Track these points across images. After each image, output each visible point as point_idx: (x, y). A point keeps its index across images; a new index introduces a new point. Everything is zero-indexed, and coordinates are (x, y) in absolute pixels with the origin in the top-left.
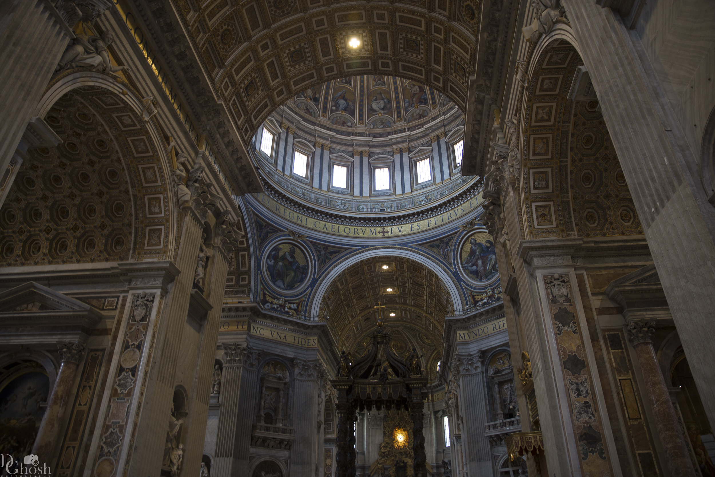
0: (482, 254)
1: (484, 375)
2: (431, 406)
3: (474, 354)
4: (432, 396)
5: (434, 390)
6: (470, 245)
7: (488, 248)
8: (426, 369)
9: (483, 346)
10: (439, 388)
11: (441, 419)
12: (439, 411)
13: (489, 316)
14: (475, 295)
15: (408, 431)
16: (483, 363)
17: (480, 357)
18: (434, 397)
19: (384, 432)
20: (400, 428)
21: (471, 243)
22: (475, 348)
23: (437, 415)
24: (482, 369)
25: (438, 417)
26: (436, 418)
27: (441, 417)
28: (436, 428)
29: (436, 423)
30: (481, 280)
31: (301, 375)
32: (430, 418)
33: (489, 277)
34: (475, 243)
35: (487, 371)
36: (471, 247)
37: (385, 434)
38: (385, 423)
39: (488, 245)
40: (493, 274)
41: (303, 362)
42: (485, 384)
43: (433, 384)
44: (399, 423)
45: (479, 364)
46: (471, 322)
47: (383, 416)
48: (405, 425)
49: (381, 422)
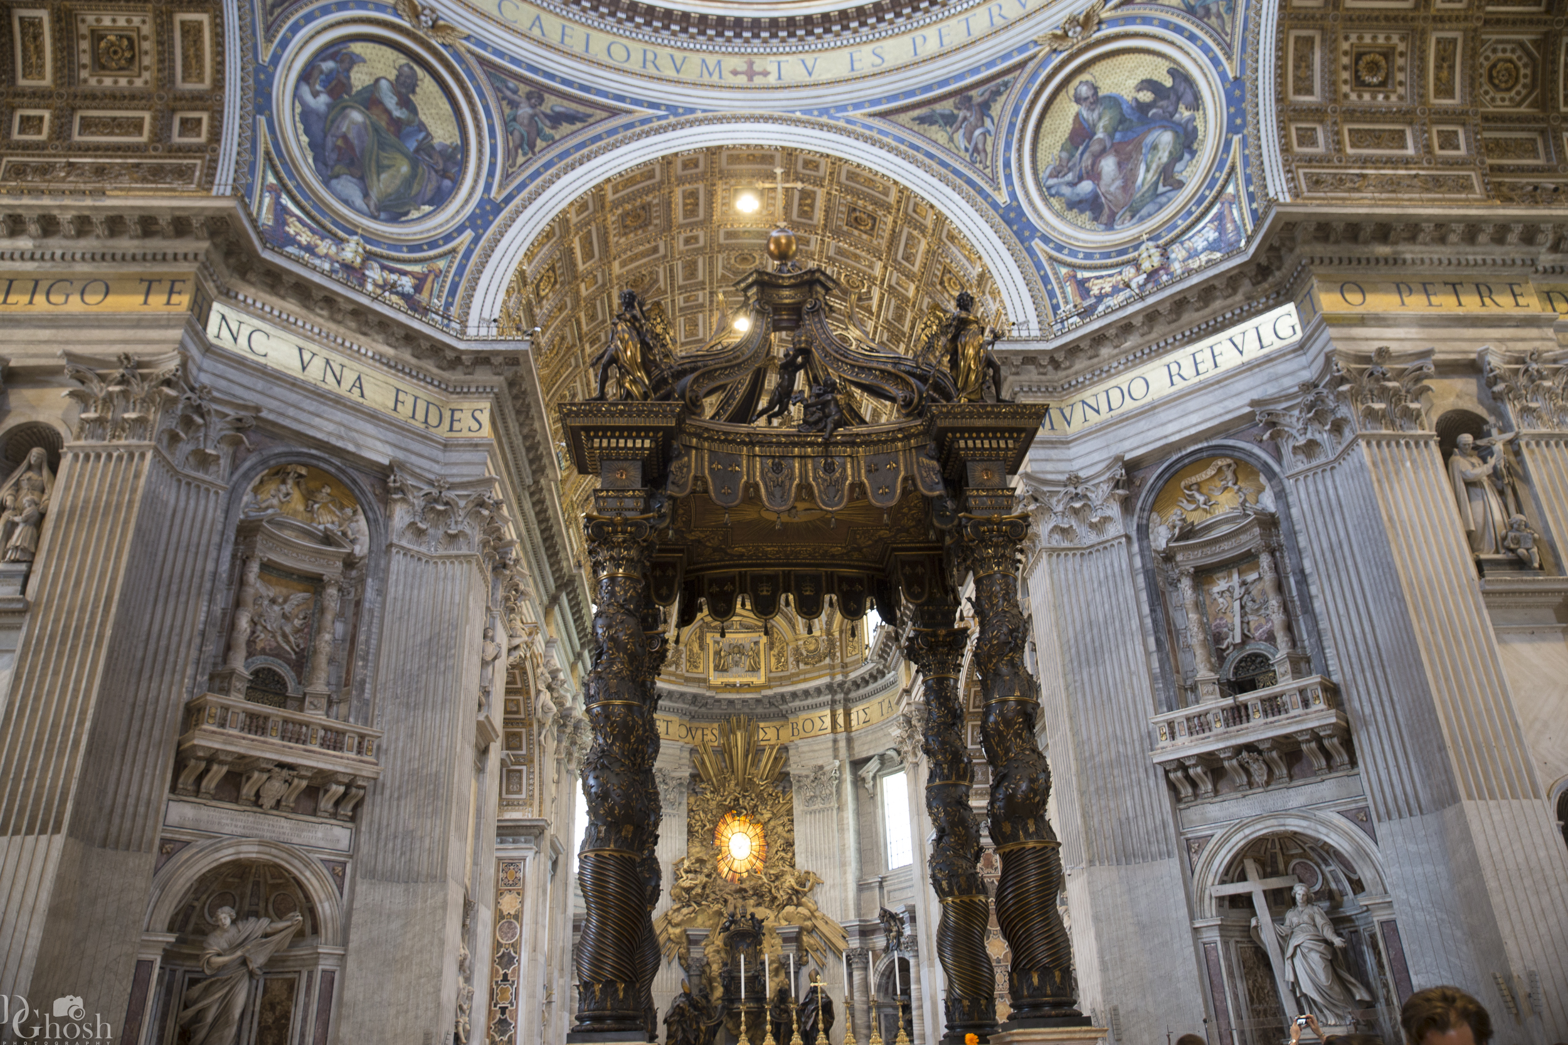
0: (1118, 136)
1: (1136, 547)
2: (842, 744)
3: (1088, 480)
4: (848, 715)
5: (853, 695)
6: (1074, 108)
7: (1142, 108)
8: (829, 633)
9: (1127, 445)
10: (872, 686)
11: (874, 785)
12: (867, 760)
13: (1153, 335)
14: (1089, 279)
15: (765, 824)
16: (1127, 505)
17: (1117, 486)
18: (854, 716)
19: (689, 826)
20: (739, 814)
21: (1078, 100)
22: (1096, 457)
23: (862, 772)
24: (1125, 526)
25: (863, 780)
26: (858, 782)
27: (874, 778)
28: (858, 813)
29: (857, 798)
30: (1110, 226)
31: (420, 533)
32: (840, 780)
33: (1144, 212)
34: (1095, 99)
35: (1143, 531)
36: (1078, 116)
37: (691, 833)
38: (692, 800)
39: (1146, 96)
40: (1163, 199)
41: (427, 489)
42: (1141, 580)
43: (853, 676)
44: (737, 799)
45: (1114, 510)
46: (1080, 364)
47: (687, 774)
48: (756, 806)
49: (681, 793)
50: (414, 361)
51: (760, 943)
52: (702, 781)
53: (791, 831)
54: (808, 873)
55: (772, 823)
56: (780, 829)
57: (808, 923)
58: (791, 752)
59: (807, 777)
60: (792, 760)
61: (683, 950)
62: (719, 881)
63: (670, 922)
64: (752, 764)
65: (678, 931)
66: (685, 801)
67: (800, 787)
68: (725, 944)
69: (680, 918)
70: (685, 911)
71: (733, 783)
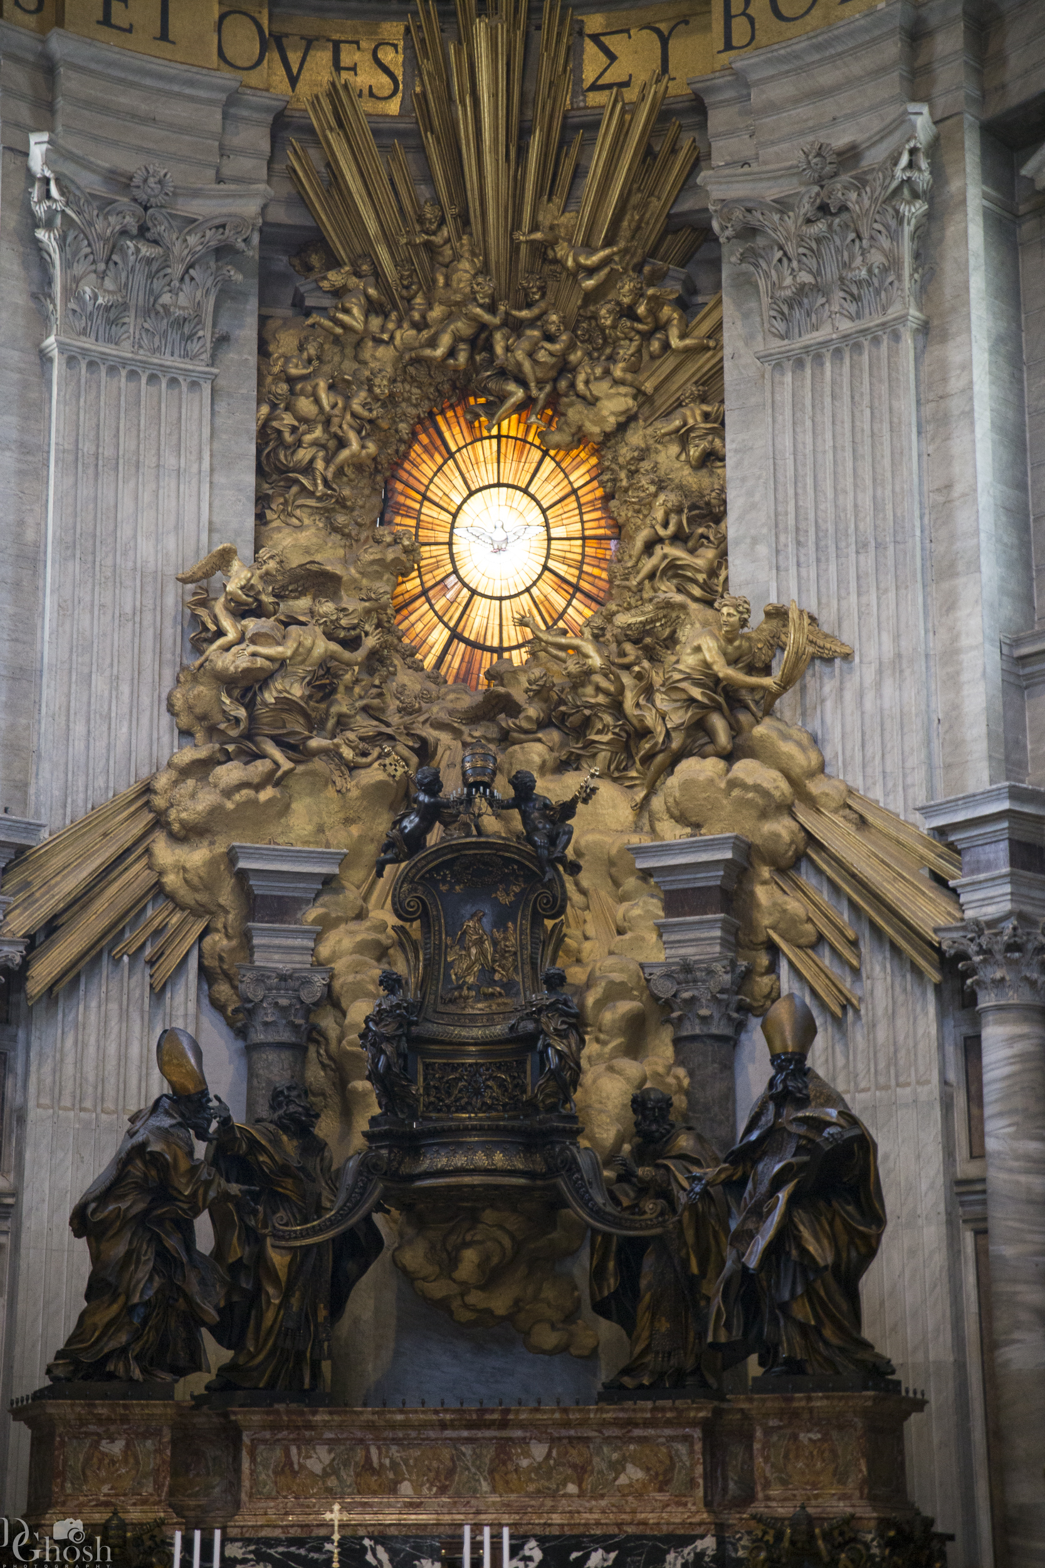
37: (276, 470)
47: (250, 208)
48: (564, 368)
49: (226, 294)
51: (558, 906)
52: (334, 263)
53: (711, 459)
54: (778, 614)
55: (636, 438)
56: (668, 456)
57: (781, 828)
58: (717, 119)
59: (783, 206)
60: (722, 150)
61: (218, 941)
62: (405, 678)
63: (160, 822)
64: (547, 187)
65: (197, 856)
66: (248, 332)
67: (751, 256)
68: (399, 911)
69: (206, 800)
70: (230, 773)
71: (465, 267)
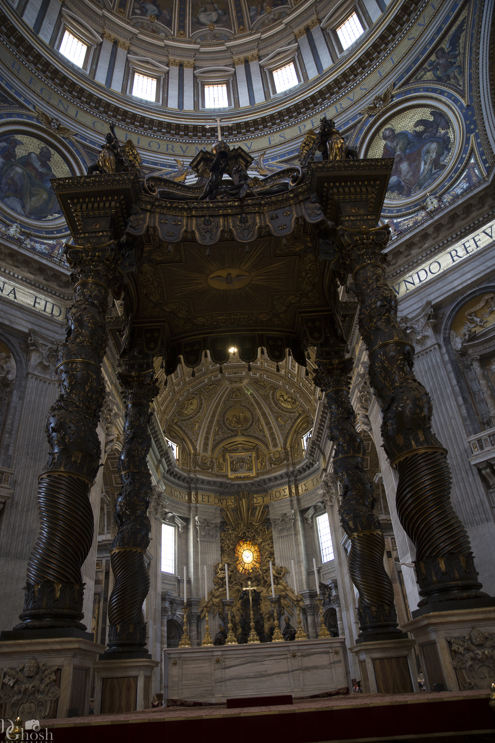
0: (408, 151)
1: (444, 350)
2: (295, 502)
3: (412, 319)
4: (297, 488)
5: (299, 477)
6: (383, 142)
7: (418, 135)
8: (285, 448)
9: (432, 297)
10: (308, 472)
11: (312, 522)
12: (308, 509)
13: (440, 238)
14: (400, 222)
15: (259, 545)
16: (436, 329)
17: (429, 319)
18: (300, 488)
19: (221, 547)
20: (246, 541)
21: (385, 138)
22: (415, 306)
23: (306, 515)
24: (436, 339)
25: (307, 519)
26: (304, 521)
27: (312, 518)
28: (305, 536)
29: (304, 529)
30: (408, 195)
31: (46, 368)
32: (295, 520)
33: (425, 185)
34: (393, 136)
35: (447, 341)
36: (385, 146)
37: (222, 551)
38: (223, 534)
39: (420, 128)
40: (436, 176)
41: (50, 345)
42: (449, 366)
43: (298, 467)
44: (244, 533)
45: (429, 332)
46: (401, 261)
47: (219, 521)
48: (254, 536)
49: (217, 531)
50: (45, 282)
51: (259, 605)
52: (227, 525)
53: (272, 547)
54: (281, 567)
55: (263, 544)
56: (267, 547)
57: (283, 593)
58: (270, 508)
59: (279, 519)
60: (271, 512)
61: (220, 610)
62: (238, 574)
63: (213, 596)
64: (251, 515)
65: (218, 600)
66: (219, 535)
67: (275, 525)
68: (242, 606)
69: (218, 593)
70: (221, 590)
71: (242, 525)
